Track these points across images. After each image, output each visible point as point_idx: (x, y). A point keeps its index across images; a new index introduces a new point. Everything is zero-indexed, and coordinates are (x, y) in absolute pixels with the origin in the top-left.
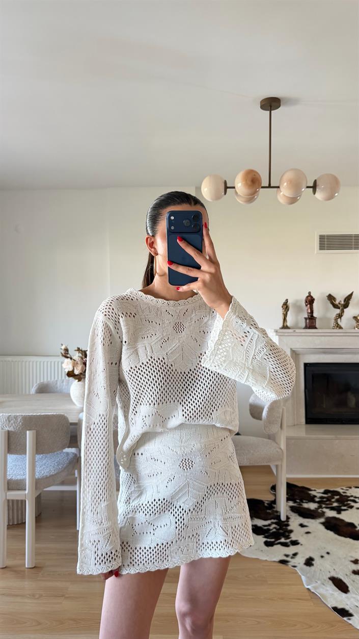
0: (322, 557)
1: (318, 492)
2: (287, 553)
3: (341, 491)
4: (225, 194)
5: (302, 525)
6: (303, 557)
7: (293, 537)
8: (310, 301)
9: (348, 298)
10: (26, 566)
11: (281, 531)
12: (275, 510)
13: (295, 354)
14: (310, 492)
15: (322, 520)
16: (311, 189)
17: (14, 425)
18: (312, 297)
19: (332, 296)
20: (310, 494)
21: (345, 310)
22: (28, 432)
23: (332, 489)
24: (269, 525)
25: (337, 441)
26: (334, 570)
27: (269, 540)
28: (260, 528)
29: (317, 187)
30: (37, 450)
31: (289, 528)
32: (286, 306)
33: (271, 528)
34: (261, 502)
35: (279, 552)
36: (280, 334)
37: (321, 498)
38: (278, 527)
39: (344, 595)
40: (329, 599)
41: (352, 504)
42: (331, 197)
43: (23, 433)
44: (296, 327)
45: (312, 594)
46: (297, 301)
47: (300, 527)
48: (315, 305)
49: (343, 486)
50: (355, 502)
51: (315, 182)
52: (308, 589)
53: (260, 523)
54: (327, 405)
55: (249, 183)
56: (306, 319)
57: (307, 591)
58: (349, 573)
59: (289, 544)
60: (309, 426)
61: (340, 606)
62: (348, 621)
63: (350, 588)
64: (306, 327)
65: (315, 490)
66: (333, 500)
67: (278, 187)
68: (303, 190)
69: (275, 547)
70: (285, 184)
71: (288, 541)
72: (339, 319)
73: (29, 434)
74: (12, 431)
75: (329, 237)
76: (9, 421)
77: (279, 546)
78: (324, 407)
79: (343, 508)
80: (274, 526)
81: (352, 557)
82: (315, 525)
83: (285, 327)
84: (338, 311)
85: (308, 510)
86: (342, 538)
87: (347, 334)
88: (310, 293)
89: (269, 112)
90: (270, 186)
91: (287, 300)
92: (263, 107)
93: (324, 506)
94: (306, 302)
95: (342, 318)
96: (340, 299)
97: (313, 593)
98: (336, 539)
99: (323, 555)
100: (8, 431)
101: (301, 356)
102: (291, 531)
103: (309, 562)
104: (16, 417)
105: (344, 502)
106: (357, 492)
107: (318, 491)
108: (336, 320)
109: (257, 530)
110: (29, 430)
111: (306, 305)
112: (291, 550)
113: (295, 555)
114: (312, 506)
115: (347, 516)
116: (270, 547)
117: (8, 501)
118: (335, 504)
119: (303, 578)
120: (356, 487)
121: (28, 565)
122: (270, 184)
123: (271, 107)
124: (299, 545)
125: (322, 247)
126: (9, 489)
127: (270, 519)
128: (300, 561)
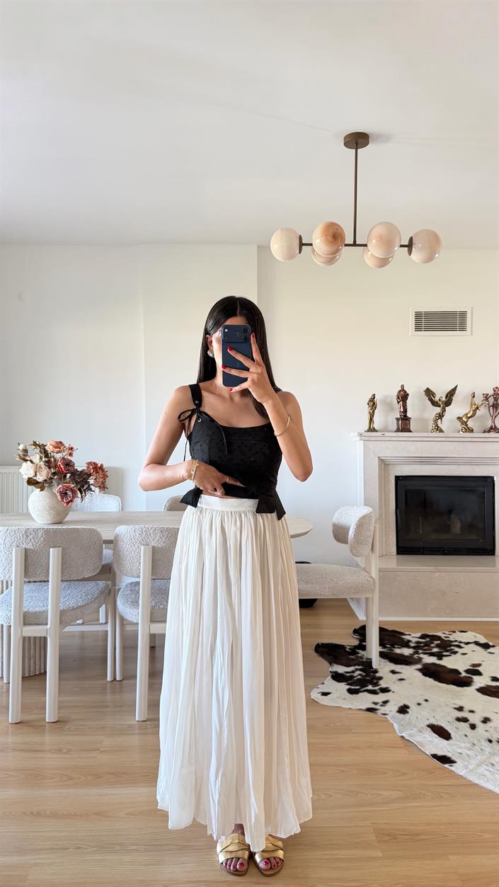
0: (419, 704)
1: (413, 637)
2: (376, 701)
3: (443, 636)
4: (300, 252)
5: (393, 672)
6: (395, 705)
7: (383, 684)
8: (403, 397)
9: (451, 394)
10: (47, 721)
11: (368, 678)
12: (359, 655)
13: (384, 464)
14: (403, 637)
15: (419, 666)
16: (406, 249)
17: (33, 540)
18: (405, 392)
19: (431, 391)
20: (403, 639)
21: (447, 408)
22: (51, 549)
23: (431, 634)
24: (353, 672)
25: (438, 573)
26: (434, 717)
27: (353, 687)
28: (341, 674)
29: (413, 246)
30: (62, 572)
31: (378, 675)
32: (372, 403)
33: (355, 674)
34: (342, 647)
35: (365, 700)
36: (364, 438)
37: (417, 642)
38: (364, 674)
39: (445, 742)
40: (427, 747)
41: (456, 649)
42: (430, 258)
43: (44, 552)
44: (386, 430)
45: (405, 742)
46: (386, 397)
47: (391, 674)
48: (407, 401)
49: (444, 630)
50: (459, 647)
51: (411, 239)
52: (402, 737)
53: (341, 669)
54: (424, 531)
55: (330, 239)
56: (398, 419)
57: (400, 739)
58: (451, 720)
59: (378, 691)
60: (401, 557)
61: (440, 753)
62: (450, 768)
63: (452, 736)
64: (398, 430)
65: (409, 635)
66: (432, 645)
67: (366, 245)
68: (396, 249)
69: (361, 694)
70: (374, 241)
71: (376, 688)
72: (439, 421)
73: (54, 552)
74: (30, 549)
75: (427, 314)
76: (27, 537)
77: (366, 693)
78: (421, 532)
79: (445, 654)
80: (358, 672)
81: (455, 704)
82: (411, 672)
83: (371, 430)
84: (438, 410)
85: (402, 655)
86: (444, 685)
87: (449, 440)
88: (402, 386)
89: (354, 150)
90: (355, 244)
91: (374, 395)
92: (347, 144)
93: (421, 651)
94: (399, 398)
95: (443, 418)
96: (440, 395)
97: (408, 740)
98: (436, 686)
99: (420, 702)
100: (26, 549)
101: (391, 467)
102: (381, 678)
103: (403, 710)
104: (36, 531)
105: (446, 647)
106: (462, 637)
107: (413, 635)
108: (436, 421)
109: (337, 677)
110: (52, 547)
111: (398, 402)
112: (381, 697)
113: (385, 702)
114: (407, 652)
115: (449, 662)
116: (354, 695)
117: (24, 638)
118: (435, 650)
119: (396, 726)
120: (462, 632)
121: (49, 719)
122: (355, 241)
123: (357, 144)
124: (391, 692)
125: (418, 328)
126: (25, 624)
127: (354, 665)
128: (392, 709)
